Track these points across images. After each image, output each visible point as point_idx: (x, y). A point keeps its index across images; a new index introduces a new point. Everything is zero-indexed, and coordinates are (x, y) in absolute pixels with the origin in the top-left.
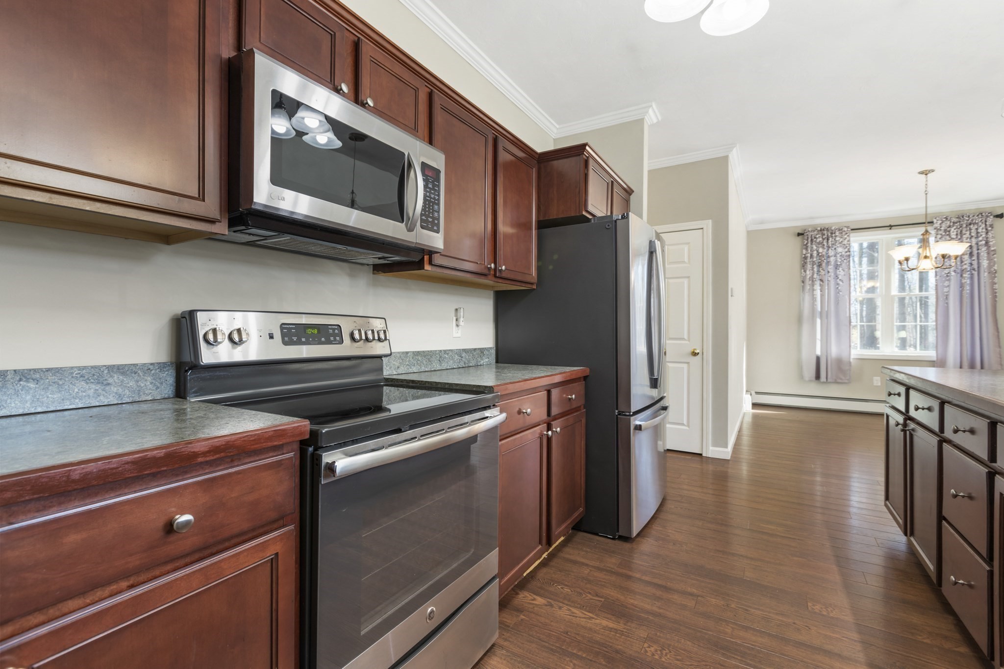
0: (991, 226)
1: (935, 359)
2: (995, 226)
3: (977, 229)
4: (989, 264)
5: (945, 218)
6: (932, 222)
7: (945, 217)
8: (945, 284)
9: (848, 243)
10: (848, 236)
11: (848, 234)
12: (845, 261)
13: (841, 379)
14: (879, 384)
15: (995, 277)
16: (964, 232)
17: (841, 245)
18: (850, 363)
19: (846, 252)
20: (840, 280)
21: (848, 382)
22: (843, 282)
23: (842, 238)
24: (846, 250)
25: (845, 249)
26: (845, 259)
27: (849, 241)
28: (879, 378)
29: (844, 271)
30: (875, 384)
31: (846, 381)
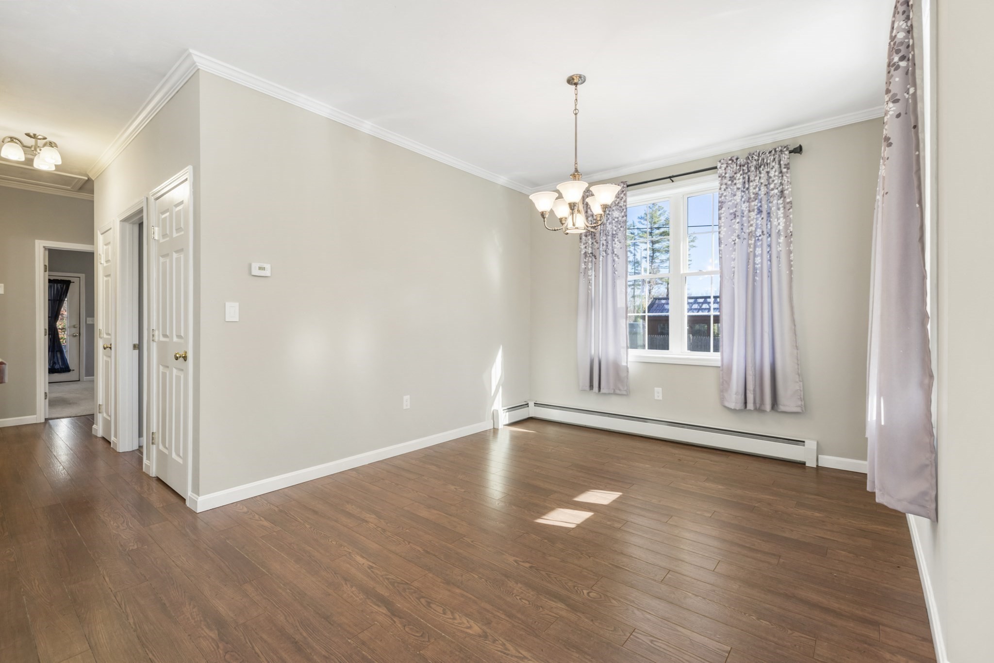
0: (787, 166)
1: (719, 364)
2: (791, 166)
3: (768, 172)
4: (785, 223)
5: (730, 160)
6: (716, 168)
7: (730, 158)
8: (732, 256)
9: (625, 204)
10: (625, 194)
11: (624, 192)
12: (622, 229)
13: (620, 390)
14: (661, 398)
15: (791, 242)
16: (752, 178)
17: (618, 207)
18: (627, 368)
19: (623, 217)
20: (616, 255)
21: (627, 394)
22: (619, 258)
23: (618, 198)
24: (623, 214)
25: (622, 212)
26: (621, 227)
27: (625, 201)
28: (661, 389)
29: (620, 242)
30: (656, 398)
31: (624, 393)
